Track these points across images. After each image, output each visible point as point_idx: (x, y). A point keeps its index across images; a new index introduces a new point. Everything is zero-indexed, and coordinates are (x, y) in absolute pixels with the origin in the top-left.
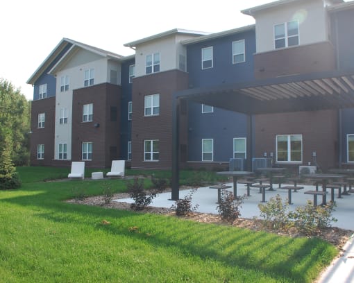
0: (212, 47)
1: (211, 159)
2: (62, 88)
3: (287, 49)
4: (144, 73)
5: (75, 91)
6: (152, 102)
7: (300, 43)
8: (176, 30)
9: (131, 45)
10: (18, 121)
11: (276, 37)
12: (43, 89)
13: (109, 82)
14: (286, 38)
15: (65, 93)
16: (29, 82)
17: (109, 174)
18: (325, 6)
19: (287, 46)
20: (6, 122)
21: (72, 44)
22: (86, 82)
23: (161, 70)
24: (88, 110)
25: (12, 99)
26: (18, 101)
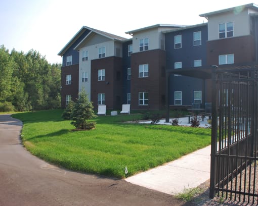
0: (181, 35)
1: (180, 104)
2: (83, 59)
3: (226, 39)
4: (138, 51)
5: (93, 61)
6: (144, 69)
7: (234, 36)
8: (159, 25)
9: (129, 33)
10: (46, 79)
11: (220, 31)
12: (69, 59)
13: (115, 55)
14: (226, 32)
15: (85, 62)
16: (60, 54)
17: (121, 112)
18: (249, 13)
19: (226, 37)
20: (37, 80)
21: (90, 31)
22: (100, 55)
23: (150, 49)
24: (102, 73)
25: (40, 63)
26: (44, 65)
